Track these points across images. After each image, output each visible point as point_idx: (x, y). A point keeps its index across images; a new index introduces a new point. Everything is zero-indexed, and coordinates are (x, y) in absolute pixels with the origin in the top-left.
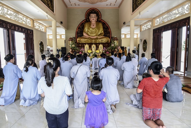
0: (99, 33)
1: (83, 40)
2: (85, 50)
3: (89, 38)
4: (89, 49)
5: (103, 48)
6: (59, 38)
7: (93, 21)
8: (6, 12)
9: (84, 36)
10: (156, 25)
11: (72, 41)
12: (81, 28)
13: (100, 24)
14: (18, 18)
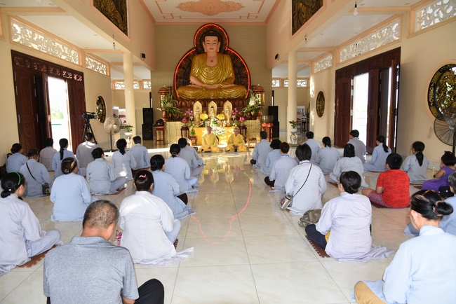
0: (224, 78)
1: (189, 93)
2: (195, 113)
3: (202, 89)
4: (203, 112)
5: (233, 109)
6: (138, 88)
7: (212, 51)
8: (30, 37)
9: (191, 84)
10: (341, 61)
11: (166, 94)
12: (186, 67)
13: (227, 59)
14: (53, 47)
